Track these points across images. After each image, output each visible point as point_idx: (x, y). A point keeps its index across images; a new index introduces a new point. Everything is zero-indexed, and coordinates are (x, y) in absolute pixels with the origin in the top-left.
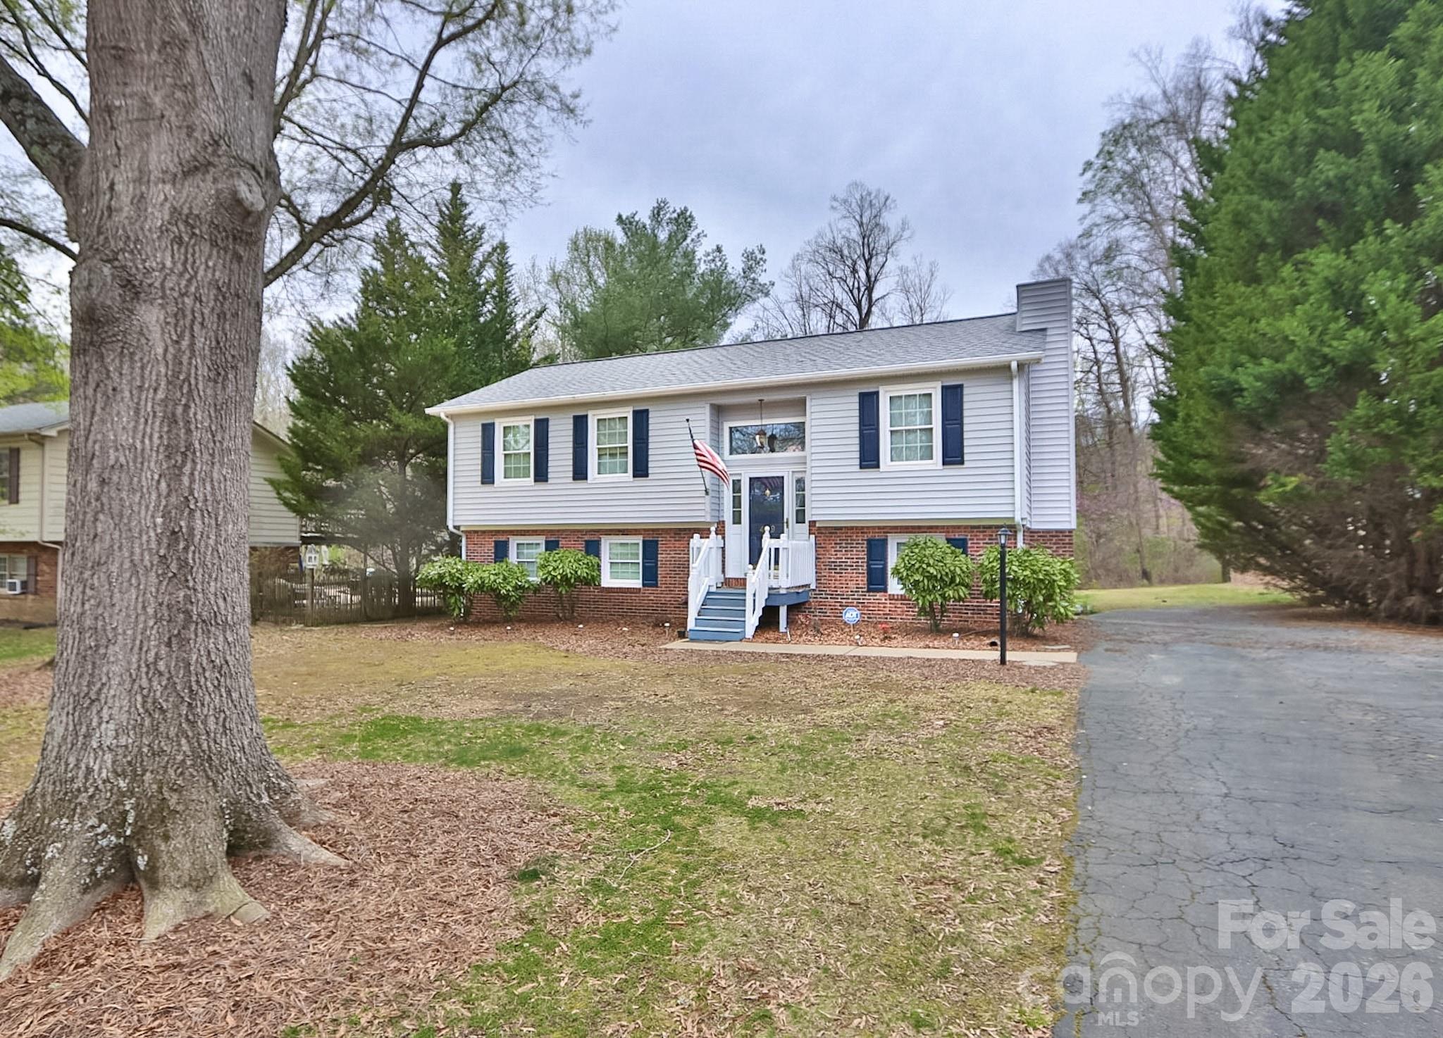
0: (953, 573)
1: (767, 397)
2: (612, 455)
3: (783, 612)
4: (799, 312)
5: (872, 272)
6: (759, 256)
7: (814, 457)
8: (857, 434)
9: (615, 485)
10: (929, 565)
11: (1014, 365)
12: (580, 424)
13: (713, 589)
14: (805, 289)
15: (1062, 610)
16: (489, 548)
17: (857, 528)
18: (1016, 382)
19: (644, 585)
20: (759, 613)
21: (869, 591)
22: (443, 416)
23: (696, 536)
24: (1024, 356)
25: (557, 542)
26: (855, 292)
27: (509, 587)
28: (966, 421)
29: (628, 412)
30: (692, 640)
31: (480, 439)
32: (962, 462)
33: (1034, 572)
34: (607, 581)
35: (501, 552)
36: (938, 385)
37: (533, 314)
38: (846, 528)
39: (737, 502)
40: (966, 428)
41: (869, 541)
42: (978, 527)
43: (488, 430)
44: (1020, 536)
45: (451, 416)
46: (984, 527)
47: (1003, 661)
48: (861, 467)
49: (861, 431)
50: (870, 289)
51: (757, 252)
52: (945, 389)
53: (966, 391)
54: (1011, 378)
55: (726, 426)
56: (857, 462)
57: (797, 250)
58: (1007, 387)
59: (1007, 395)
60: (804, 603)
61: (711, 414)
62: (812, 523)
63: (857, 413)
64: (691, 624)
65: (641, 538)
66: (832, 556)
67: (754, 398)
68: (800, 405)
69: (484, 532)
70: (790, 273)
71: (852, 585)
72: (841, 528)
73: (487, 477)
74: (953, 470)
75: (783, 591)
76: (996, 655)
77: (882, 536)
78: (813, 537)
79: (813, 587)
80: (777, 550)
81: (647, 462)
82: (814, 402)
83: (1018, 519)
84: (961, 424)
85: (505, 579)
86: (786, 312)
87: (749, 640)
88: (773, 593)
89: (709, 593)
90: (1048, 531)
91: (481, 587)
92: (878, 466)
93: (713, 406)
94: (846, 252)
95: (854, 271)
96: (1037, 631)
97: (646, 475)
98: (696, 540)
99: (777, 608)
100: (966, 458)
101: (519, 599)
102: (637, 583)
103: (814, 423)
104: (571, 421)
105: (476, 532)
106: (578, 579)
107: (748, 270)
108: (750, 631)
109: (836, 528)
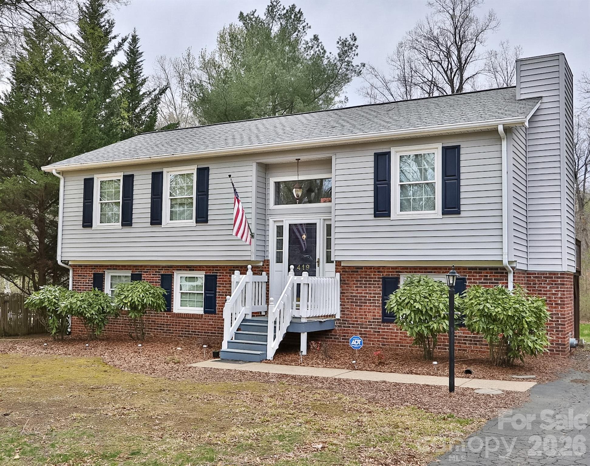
0: (437, 308)
1: (304, 157)
2: (181, 204)
3: (304, 338)
4: (403, 90)
5: (463, 57)
6: (352, 43)
7: (338, 207)
8: (372, 188)
9: (183, 229)
10: (415, 301)
11: (501, 128)
12: (157, 179)
13: (249, 317)
14: (407, 70)
15: (530, 344)
16: (89, 279)
17: (374, 268)
18: (504, 143)
19: (205, 312)
20: (280, 338)
21: (383, 322)
22: (54, 173)
23: (237, 272)
24: (509, 120)
25: (140, 275)
26: (449, 72)
27: (93, 312)
28: (462, 176)
29: (193, 169)
30: (223, 360)
31: (82, 191)
32: (459, 213)
33: (504, 309)
34: (177, 308)
35: (98, 282)
36: (439, 146)
37: (157, 92)
38: (366, 267)
39: (280, 243)
40: (462, 183)
41: (384, 279)
42: (475, 268)
43: (89, 185)
44: (511, 277)
45: (63, 173)
46: (481, 269)
47: (452, 388)
48: (375, 216)
49: (375, 185)
50: (461, 69)
51: (349, 39)
52: (445, 150)
53: (462, 151)
54: (500, 139)
55: (272, 181)
56: (372, 211)
57: (400, 40)
58: (496, 148)
59: (497, 154)
60: (330, 331)
61: (258, 171)
62: (338, 263)
63: (372, 170)
64: (225, 347)
65: (204, 273)
66: (354, 291)
67: (292, 158)
68: (327, 163)
69: (86, 266)
70: (395, 57)
71: (370, 316)
72: (361, 268)
73: (87, 222)
74: (451, 219)
75: (303, 320)
76: (444, 381)
77: (395, 275)
78: (338, 274)
79: (338, 317)
80: (299, 285)
81: (207, 210)
82: (339, 161)
83: (505, 262)
84: (459, 180)
85: (90, 305)
86: (392, 90)
87: (269, 362)
88: (295, 321)
89: (244, 320)
90: (543, 273)
91: (70, 311)
92: (389, 215)
93: (259, 164)
94: (441, 40)
95: (448, 55)
96: (519, 362)
97: (206, 221)
98: (236, 276)
99: (298, 335)
100: (462, 208)
101: (103, 321)
102: (200, 310)
103: (338, 178)
104: (150, 177)
105: (80, 266)
106: (144, 306)
107: (343, 54)
108: (270, 354)
109: (358, 268)
